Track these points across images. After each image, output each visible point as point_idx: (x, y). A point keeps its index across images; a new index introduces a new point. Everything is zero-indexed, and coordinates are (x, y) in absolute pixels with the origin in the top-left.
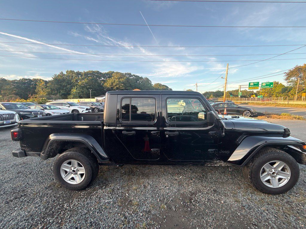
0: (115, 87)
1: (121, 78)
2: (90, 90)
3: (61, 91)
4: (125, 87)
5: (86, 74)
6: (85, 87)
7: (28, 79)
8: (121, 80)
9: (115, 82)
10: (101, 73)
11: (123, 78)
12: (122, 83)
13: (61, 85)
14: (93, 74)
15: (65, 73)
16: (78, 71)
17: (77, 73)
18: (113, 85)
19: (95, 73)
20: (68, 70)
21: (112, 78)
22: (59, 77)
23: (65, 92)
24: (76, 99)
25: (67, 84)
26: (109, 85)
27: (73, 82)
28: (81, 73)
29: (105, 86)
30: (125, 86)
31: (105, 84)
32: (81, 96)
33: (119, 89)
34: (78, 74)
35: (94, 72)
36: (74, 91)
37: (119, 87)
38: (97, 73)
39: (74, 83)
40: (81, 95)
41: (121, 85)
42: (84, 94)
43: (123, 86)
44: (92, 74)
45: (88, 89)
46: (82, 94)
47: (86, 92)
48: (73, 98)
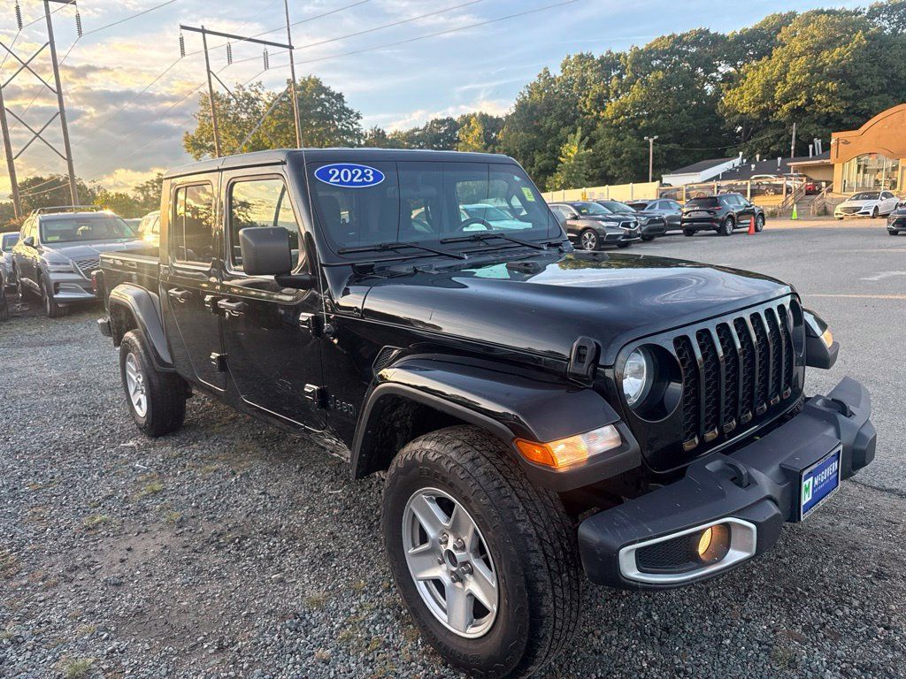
0: (785, 107)
1: (831, 43)
2: (651, 141)
3: (537, 158)
4: (845, 99)
5: (642, 60)
6: (632, 124)
7: (447, 120)
8: (827, 57)
9: (789, 78)
10: (718, 39)
11: (846, 43)
12: (832, 76)
13: (537, 130)
14: (679, 53)
15: (556, 72)
16: (610, 52)
17: (602, 60)
18: (773, 98)
19: (685, 43)
20: (569, 57)
21: (776, 52)
22: (537, 96)
23: (549, 159)
24: (576, 187)
25: (561, 123)
26: (747, 97)
27: (581, 112)
28: (618, 56)
29: (726, 109)
30: (850, 93)
31: (729, 98)
32: (610, 173)
33: (806, 114)
34: (609, 64)
35: (679, 40)
36: (572, 150)
37: (810, 102)
38: (695, 43)
39: (585, 114)
40: (609, 168)
41: (821, 91)
42: (622, 161)
43: (834, 93)
44: (672, 52)
45: (640, 135)
46: (614, 164)
47: (633, 153)
48: (565, 186)
